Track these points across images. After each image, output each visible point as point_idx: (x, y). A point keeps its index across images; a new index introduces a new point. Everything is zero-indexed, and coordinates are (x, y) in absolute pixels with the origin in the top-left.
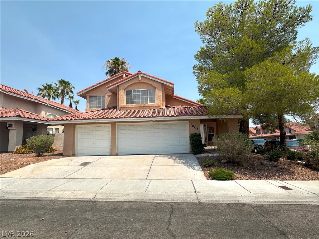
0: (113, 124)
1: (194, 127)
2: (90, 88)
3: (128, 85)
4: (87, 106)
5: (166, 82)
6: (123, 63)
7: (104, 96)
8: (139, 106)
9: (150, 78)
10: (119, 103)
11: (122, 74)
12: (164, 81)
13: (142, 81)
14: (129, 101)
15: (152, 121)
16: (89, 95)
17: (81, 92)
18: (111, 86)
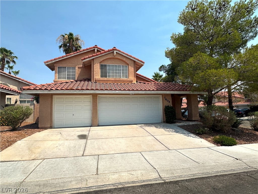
0: (95, 96)
1: (167, 101)
2: (59, 58)
3: (103, 59)
4: (56, 76)
5: (138, 60)
6: (77, 39)
7: (74, 68)
8: (114, 80)
9: (124, 55)
10: (94, 76)
11: (94, 49)
12: (137, 59)
13: (117, 57)
14: (104, 74)
15: (132, 94)
16: (57, 65)
17: (49, 61)
18: (87, 58)
